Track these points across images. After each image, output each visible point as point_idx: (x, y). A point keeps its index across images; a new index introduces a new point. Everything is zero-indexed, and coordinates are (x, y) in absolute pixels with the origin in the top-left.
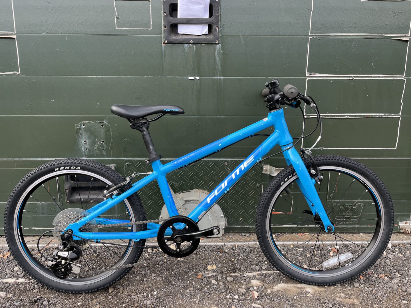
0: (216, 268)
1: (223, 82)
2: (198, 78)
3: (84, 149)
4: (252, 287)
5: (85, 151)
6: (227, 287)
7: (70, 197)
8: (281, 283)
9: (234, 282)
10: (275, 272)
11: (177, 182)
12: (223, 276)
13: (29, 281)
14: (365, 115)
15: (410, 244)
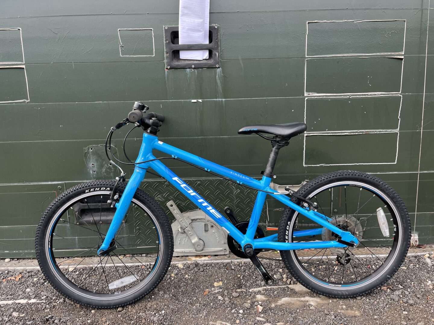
0: (222, 285)
1: (225, 104)
2: (200, 101)
3: (92, 172)
4: (257, 301)
5: (93, 174)
6: (232, 302)
7: (80, 219)
8: (285, 297)
9: (239, 298)
10: (280, 287)
11: (184, 202)
12: (229, 292)
13: (40, 302)
14: (363, 132)
15: (415, 257)
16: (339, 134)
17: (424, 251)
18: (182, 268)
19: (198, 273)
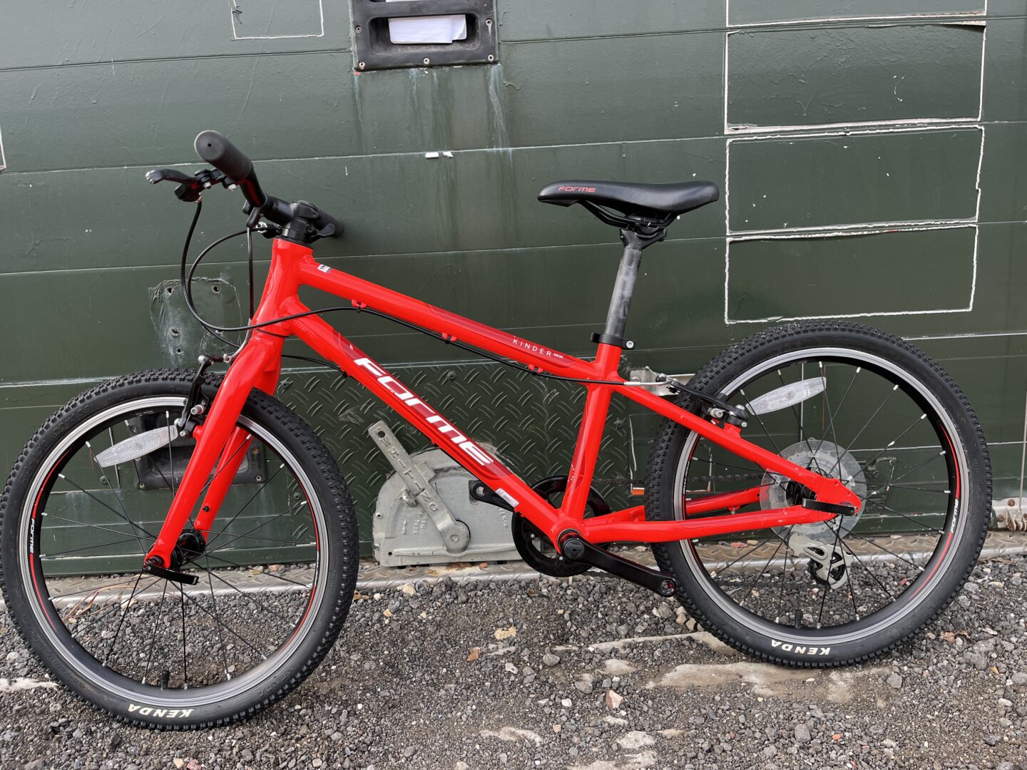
0: (517, 635)
1: (514, 161)
2: (448, 154)
3: (174, 352)
4: (609, 676)
5: (176, 355)
6: (543, 678)
7: (146, 474)
8: (683, 663)
9: (561, 667)
10: (669, 637)
12: (533, 653)
14: (884, 227)
15: (1024, 556)
16: (818, 235)
18: (412, 594)
19: (453, 607)
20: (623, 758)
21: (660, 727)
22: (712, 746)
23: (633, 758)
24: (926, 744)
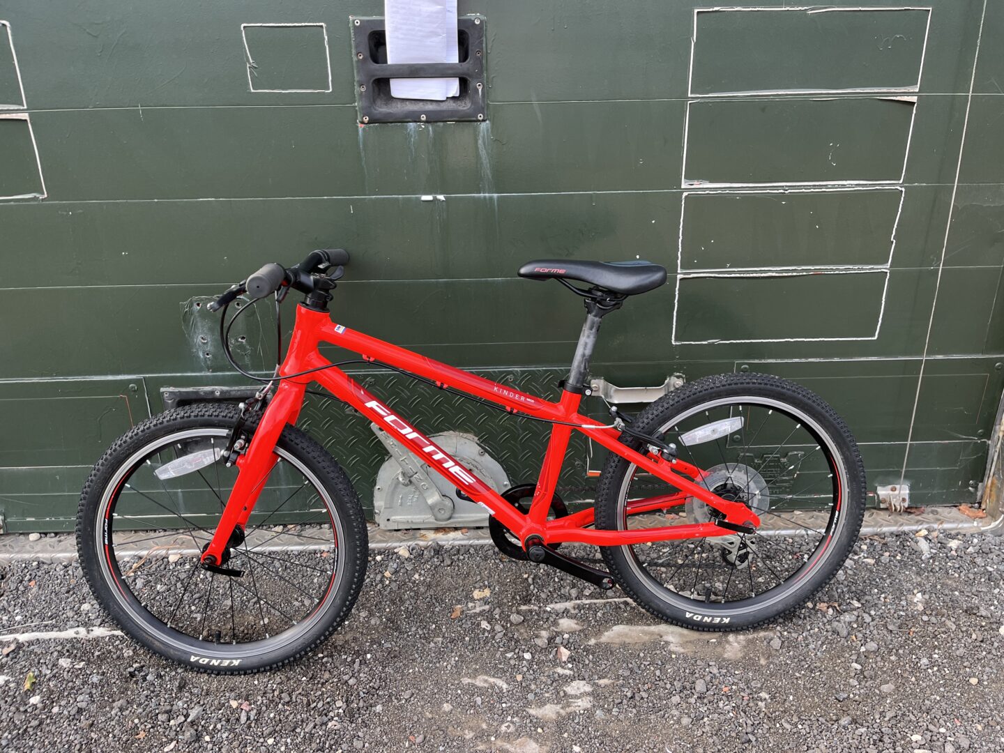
0: (490, 596)
1: (498, 205)
2: (441, 197)
3: (204, 355)
4: (561, 633)
5: (205, 358)
6: (510, 635)
8: (618, 624)
9: (524, 625)
10: (609, 600)
12: (502, 612)
14: (810, 269)
15: (897, 536)
16: (755, 275)
17: (918, 522)
18: (407, 557)
19: (440, 569)
20: (568, 702)
21: (597, 677)
22: (634, 694)
23: (575, 702)
24: (791, 698)
